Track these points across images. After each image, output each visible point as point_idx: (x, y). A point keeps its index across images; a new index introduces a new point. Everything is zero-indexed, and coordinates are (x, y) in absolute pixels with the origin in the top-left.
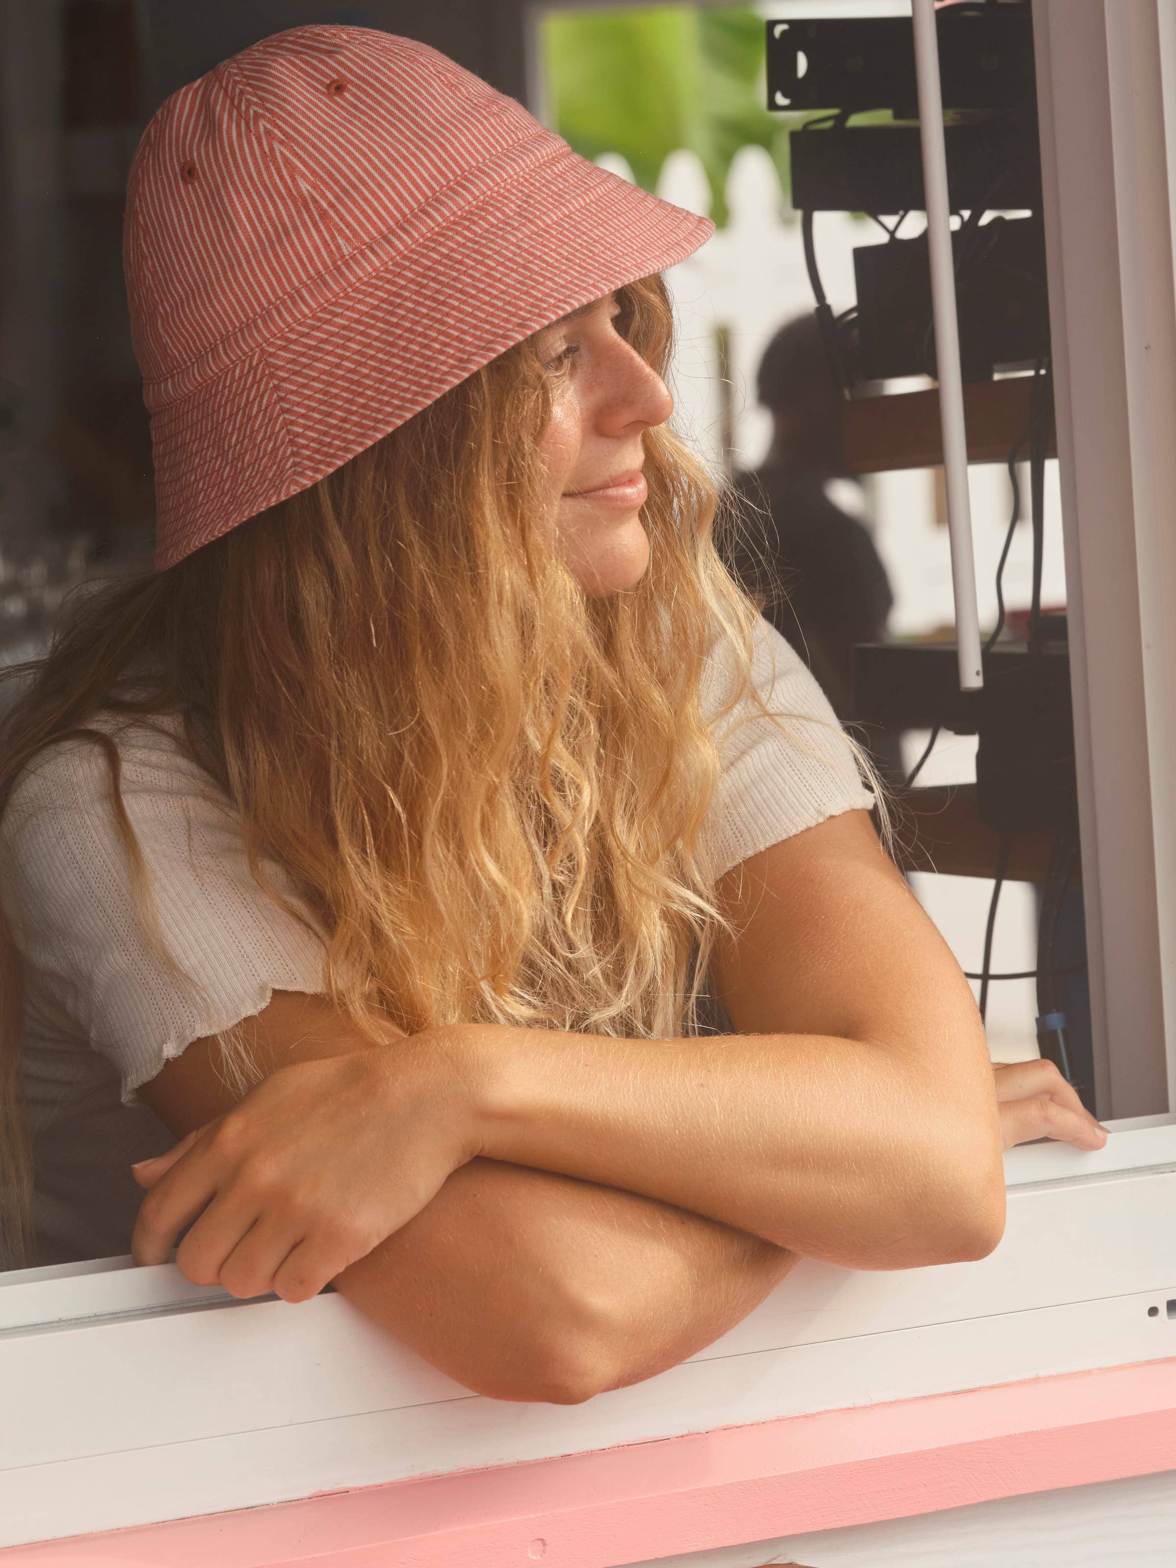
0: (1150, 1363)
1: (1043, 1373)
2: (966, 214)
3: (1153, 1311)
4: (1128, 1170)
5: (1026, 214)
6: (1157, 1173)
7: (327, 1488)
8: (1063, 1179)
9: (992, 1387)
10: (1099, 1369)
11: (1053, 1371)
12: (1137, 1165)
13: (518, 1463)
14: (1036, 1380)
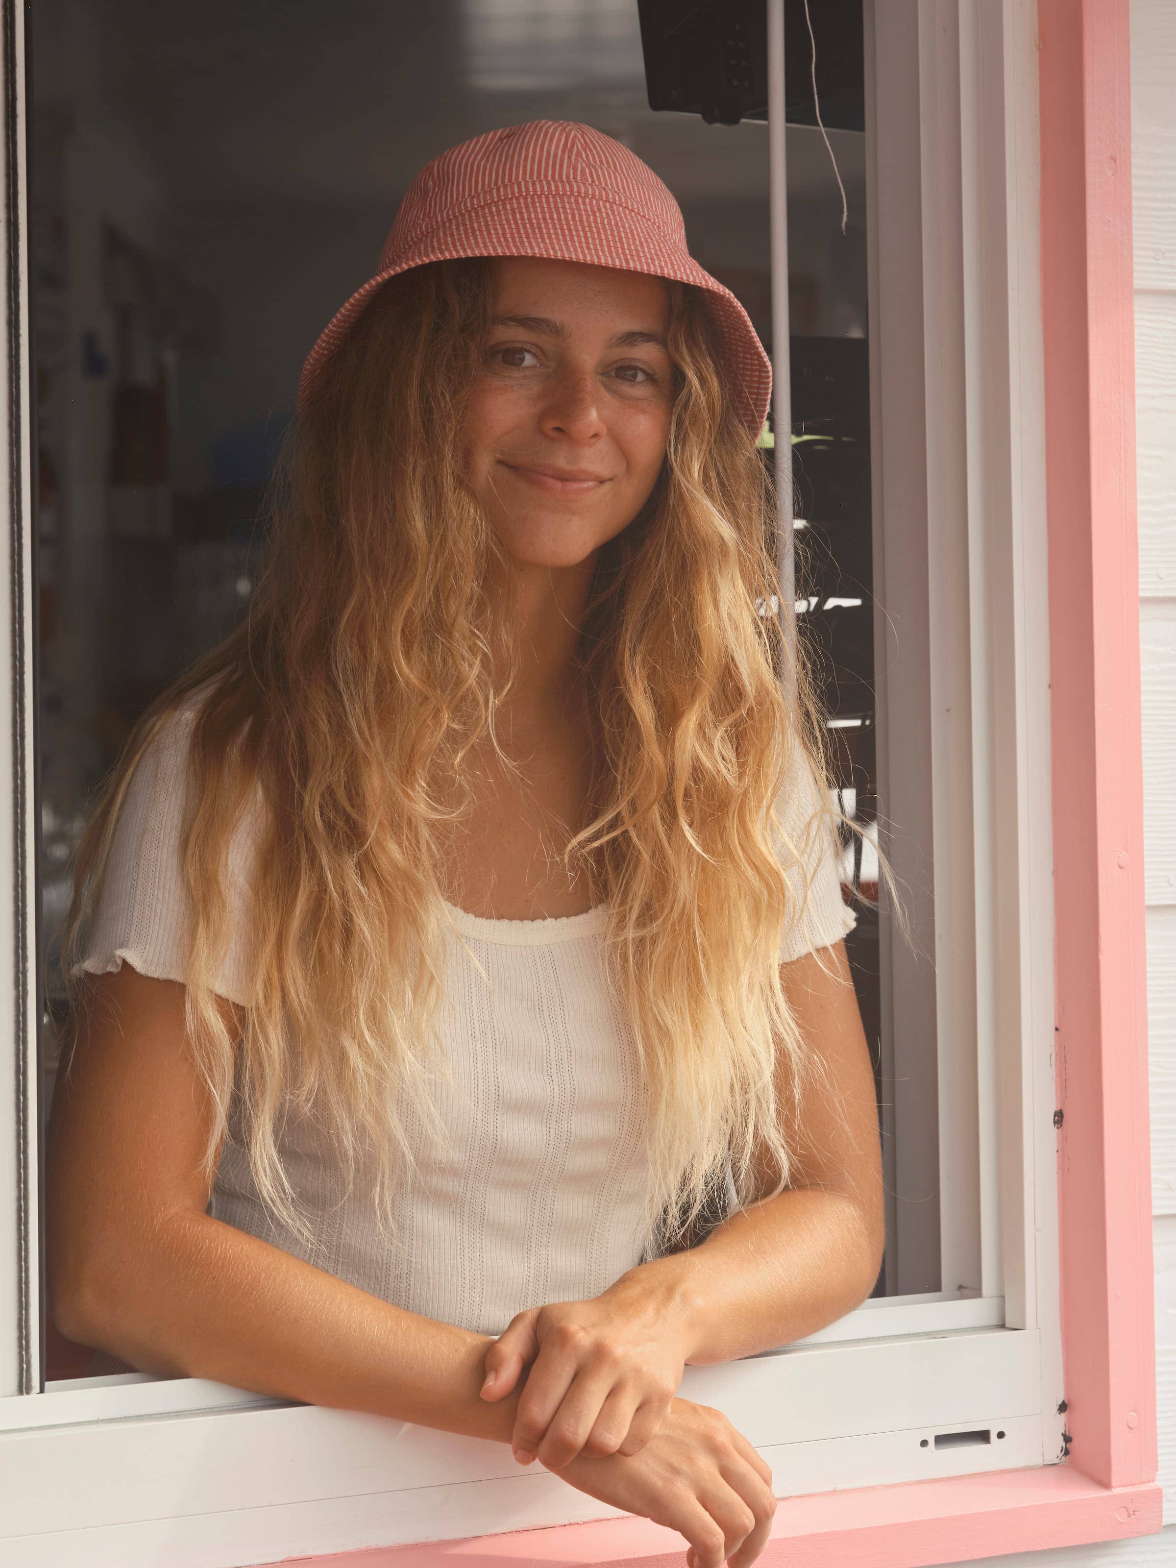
0: (920, 1482)
1: (840, 1487)
2: (814, 600)
3: (924, 1443)
4: (909, 1334)
5: (857, 602)
6: (931, 1338)
7: (295, 1555)
8: (860, 1339)
9: (800, 1496)
10: (882, 1486)
11: (847, 1486)
12: (917, 1331)
13: (440, 1541)
14: (834, 1492)
